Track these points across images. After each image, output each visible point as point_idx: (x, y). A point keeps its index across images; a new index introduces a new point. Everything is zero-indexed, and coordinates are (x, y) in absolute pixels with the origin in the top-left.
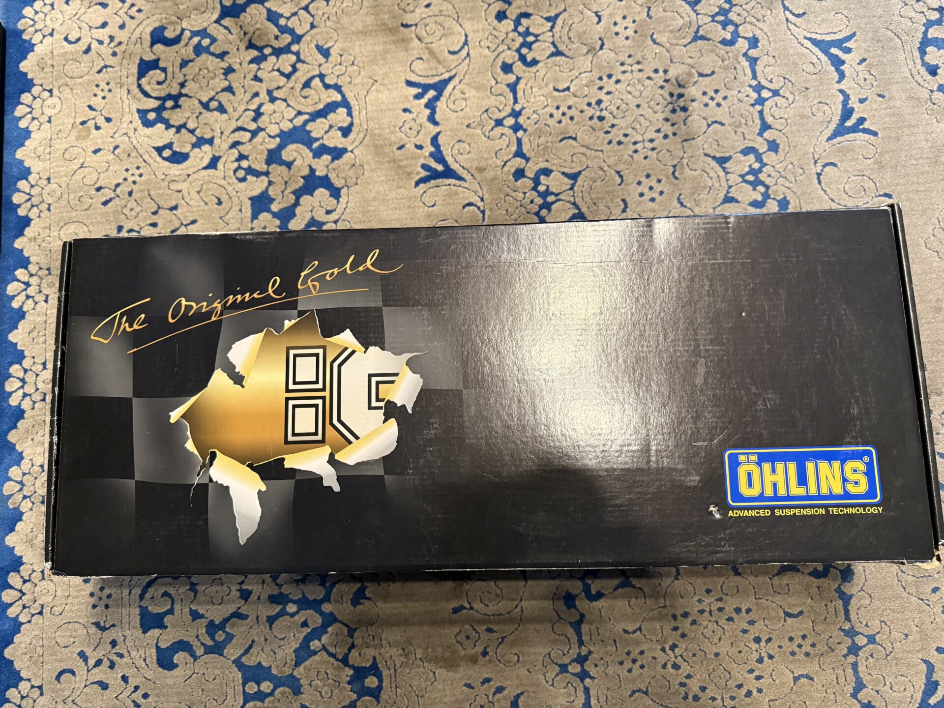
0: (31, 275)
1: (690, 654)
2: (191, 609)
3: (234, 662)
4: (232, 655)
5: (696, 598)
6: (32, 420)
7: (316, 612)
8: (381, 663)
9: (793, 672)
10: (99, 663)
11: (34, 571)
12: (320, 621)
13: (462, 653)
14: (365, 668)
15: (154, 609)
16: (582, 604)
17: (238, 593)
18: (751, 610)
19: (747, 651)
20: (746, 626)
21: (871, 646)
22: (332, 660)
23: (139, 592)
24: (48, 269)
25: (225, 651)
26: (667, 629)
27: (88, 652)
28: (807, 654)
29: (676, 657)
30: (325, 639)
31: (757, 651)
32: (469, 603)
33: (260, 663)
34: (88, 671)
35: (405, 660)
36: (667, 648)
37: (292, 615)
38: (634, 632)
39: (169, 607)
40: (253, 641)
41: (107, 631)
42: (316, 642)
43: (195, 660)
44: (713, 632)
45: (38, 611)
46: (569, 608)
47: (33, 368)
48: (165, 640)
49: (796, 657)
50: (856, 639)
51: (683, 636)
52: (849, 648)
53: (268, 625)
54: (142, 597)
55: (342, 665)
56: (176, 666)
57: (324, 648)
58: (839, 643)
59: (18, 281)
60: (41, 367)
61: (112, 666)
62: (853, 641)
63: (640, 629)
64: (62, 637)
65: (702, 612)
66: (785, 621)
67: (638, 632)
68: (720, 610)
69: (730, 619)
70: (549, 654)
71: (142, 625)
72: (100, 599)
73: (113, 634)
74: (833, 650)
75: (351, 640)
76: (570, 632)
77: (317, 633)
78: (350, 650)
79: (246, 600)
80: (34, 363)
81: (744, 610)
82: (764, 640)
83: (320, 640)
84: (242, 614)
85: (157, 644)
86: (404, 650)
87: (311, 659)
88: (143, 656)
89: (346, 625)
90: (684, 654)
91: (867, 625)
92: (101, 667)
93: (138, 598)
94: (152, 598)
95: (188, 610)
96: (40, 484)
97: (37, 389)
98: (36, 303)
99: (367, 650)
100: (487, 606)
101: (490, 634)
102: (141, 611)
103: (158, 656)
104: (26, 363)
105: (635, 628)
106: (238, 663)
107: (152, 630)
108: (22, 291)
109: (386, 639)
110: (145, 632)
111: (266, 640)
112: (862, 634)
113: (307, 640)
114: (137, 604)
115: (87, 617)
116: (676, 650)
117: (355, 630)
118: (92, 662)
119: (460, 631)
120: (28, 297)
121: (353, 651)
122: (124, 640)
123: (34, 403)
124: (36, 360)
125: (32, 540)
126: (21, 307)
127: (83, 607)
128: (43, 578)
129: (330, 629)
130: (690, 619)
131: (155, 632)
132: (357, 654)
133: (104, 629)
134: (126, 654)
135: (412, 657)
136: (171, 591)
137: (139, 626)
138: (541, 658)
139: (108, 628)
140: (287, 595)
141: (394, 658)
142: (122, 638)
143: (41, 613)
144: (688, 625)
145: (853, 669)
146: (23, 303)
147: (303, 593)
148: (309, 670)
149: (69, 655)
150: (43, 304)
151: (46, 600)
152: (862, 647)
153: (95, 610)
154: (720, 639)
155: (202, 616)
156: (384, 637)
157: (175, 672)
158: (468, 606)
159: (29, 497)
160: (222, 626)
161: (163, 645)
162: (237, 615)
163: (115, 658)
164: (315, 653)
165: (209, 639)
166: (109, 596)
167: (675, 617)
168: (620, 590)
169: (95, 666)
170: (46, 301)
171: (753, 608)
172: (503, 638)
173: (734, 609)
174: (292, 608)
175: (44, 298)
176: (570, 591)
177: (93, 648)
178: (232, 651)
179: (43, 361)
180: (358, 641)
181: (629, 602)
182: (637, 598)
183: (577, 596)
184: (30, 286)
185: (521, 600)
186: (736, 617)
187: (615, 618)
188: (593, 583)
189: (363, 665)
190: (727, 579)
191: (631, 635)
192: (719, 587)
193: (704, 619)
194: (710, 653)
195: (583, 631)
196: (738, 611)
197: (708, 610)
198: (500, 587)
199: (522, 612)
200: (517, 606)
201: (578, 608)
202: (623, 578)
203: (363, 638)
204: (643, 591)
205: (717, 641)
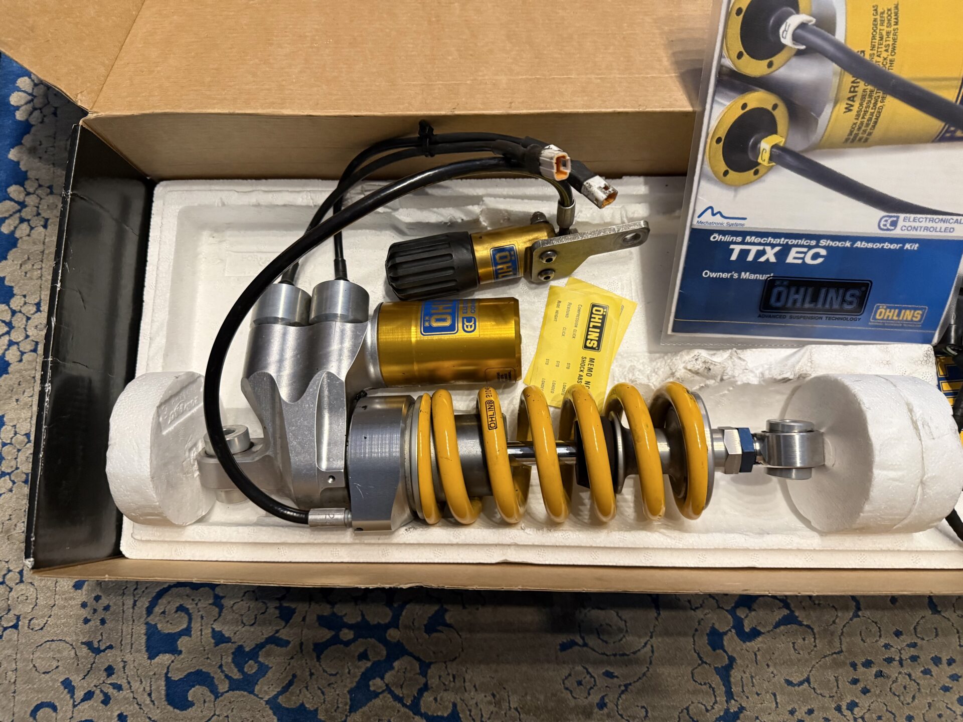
0: (28, 194)
1: (874, 717)
2: (213, 629)
3: (267, 702)
4: (266, 693)
5: (883, 641)
6: (18, 375)
7: (380, 641)
8: (463, 711)
10: (89, 696)
11: (9, 571)
12: (385, 653)
13: (572, 703)
14: (442, 717)
15: (165, 628)
16: (731, 642)
17: (277, 612)
18: (954, 661)
19: (949, 715)
20: (948, 683)
22: (399, 705)
23: (147, 604)
24: (50, 187)
25: (257, 688)
26: (844, 683)
27: (76, 680)
29: (856, 719)
30: (389, 677)
32: (582, 638)
33: (302, 705)
34: (74, 706)
35: (495, 709)
36: (844, 707)
37: (347, 644)
38: (801, 683)
39: (185, 626)
40: (294, 676)
41: (102, 654)
42: (378, 681)
43: (217, 697)
44: (905, 687)
45: (11, 624)
46: (714, 650)
47: (23, 310)
48: (178, 669)
51: (865, 691)
53: (315, 655)
54: (149, 611)
55: (411, 713)
56: (192, 704)
57: (388, 689)
59: (11, 199)
60: (35, 309)
61: (106, 700)
63: (808, 680)
64: (42, 660)
65: (889, 660)
67: (806, 684)
68: (914, 659)
69: (927, 672)
70: (687, 709)
71: (149, 648)
72: (95, 611)
73: (109, 658)
75: (423, 680)
76: (716, 681)
77: (378, 670)
78: (421, 692)
79: (287, 622)
80: (25, 303)
81: (944, 661)
83: (382, 678)
84: (281, 639)
85: (167, 674)
86: (494, 695)
87: (370, 704)
88: (148, 689)
89: (418, 659)
90: (866, 716)
92: (90, 702)
93: (144, 612)
94: (164, 613)
95: (210, 630)
96: (24, 459)
97: (27, 337)
98: (32, 228)
99: (445, 694)
100: (606, 642)
101: (610, 680)
102: (147, 630)
103: (167, 690)
104: (15, 303)
105: (802, 679)
106: (273, 703)
107: (161, 656)
108: (15, 213)
109: (470, 681)
110: (151, 658)
111: (311, 674)
113: (366, 677)
114: (142, 620)
115: (76, 634)
116: (856, 710)
117: (429, 665)
118: (79, 694)
119: (570, 675)
120: (22, 220)
121: (425, 694)
122: (124, 667)
123: (23, 353)
124: (28, 300)
125: (8, 531)
126: (13, 232)
127: (71, 621)
128: (21, 581)
129: (396, 664)
130: (874, 670)
131: (165, 659)
132: (431, 699)
133: (97, 651)
134: (125, 685)
135: (505, 705)
136: (190, 606)
137: (143, 648)
138: (676, 714)
139: (104, 651)
140: (341, 617)
141: (481, 706)
142: (122, 665)
143: (15, 626)
144: (872, 678)
146: (15, 228)
147: (363, 615)
148: (369, 718)
149: (50, 684)
150: (41, 229)
151: (24, 609)
153: (88, 625)
154: (914, 698)
155: (228, 640)
156: (468, 677)
157: (190, 712)
158: (580, 642)
159: (9, 474)
160: (254, 654)
161: (176, 676)
162: (273, 640)
163: (111, 691)
164: (376, 695)
165: (236, 670)
166: (107, 608)
167: (854, 666)
168: (782, 628)
169: (83, 700)
170: (45, 226)
171: (957, 658)
172: (626, 686)
173: (932, 659)
174: (347, 634)
175: (42, 223)
176: (717, 626)
177: (82, 676)
178: (267, 688)
179: (37, 301)
180: (433, 682)
181: (794, 643)
182: (804, 639)
183: (725, 633)
184: (25, 206)
185: (651, 637)
186: (934, 670)
187: (775, 665)
188: (746, 617)
189: (439, 714)
190: (923, 617)
191: (796, 688)
192: (912, 628)
193: (893, 671)
194: (900, 716)
195: (732, 680)
196: (937, 661)
197: (897, 658)
198: (623, 617)
199: (653, 652)
200: (646, 644)
201: (726, 649)
202: (786, 612)
203: (440, 677)
204: (812, 629)
205: (910, 700)
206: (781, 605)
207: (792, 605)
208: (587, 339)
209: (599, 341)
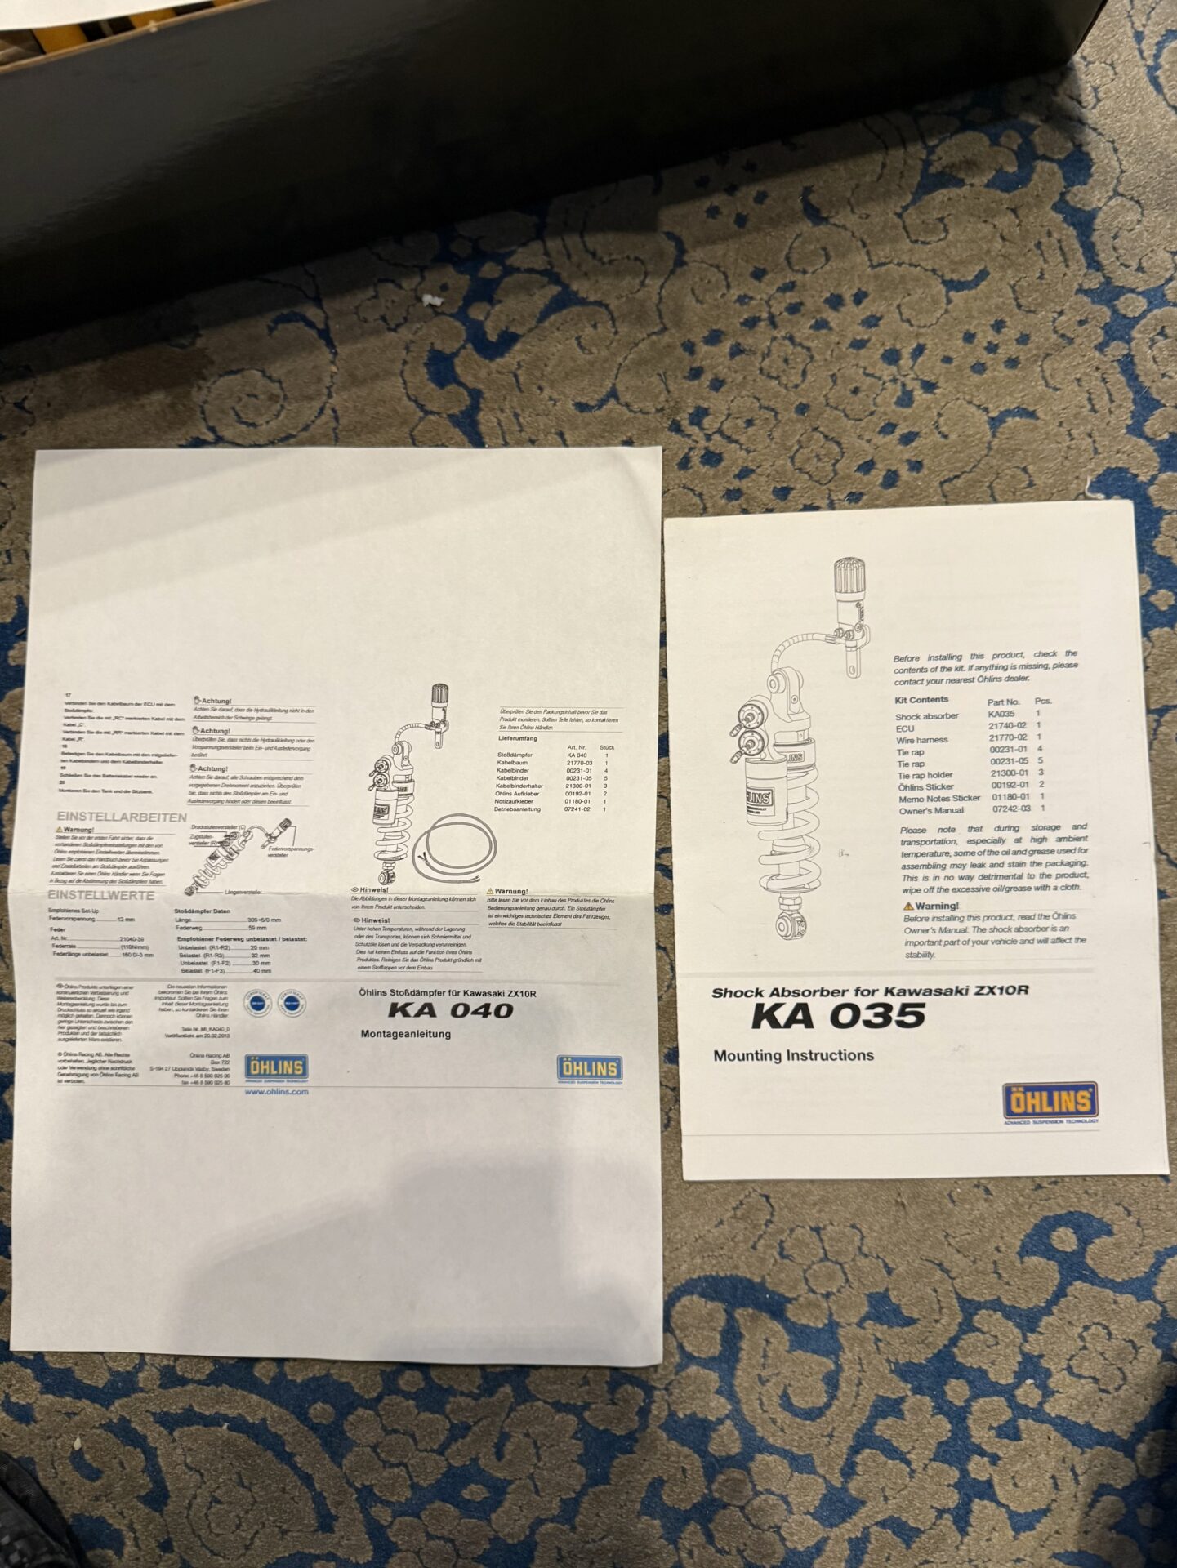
1: (741, 423)
5: (735, 293)
9: (986, 410)
16: (472, 369)
18: (865, 295)
19: (871, 386)
20: (862, 333)
21: (1156, 311)
26: (679, 383)
28: (1012, 363)
29: (708, 438)
31: (894, 380)
32: (212, 429)
36: (685, 423)
38: (602, 403)
44: (786, 361)
46: (442, 386)
49: (987, 375)
50: (1120, 304)
51: (717, 384)
52: (1107, 328)
58: (1081, 323)
62: (1115, 311)
63: (613, 394)
65: (751, 323)
66: (949, 301)
67: (612, 401)
68: (794, 309)
69: (821, 325)
74: (1071, 341)
76: (455, 437)
81: (848, 297)
82: (906, 353)
90: (725, 426)
91: (1140, 269)
100: (254, 425)
105: (604, 392)
112: (1132, 291)
116: (706, 422)
130: (726, 346)
144: (726, 359)
145: (1124, 372)
152: (1137, 320)
154: (804, 373)
158: (210, 437)
167: (690, 349)
168: (553, 318)
171: (870, 288)
173: (827, 301)
176: (438, 346)
181: (578, 339)
182: (595, 326)
183: (456, 354)
185: (330, 396)
186: (831, 316)
187: (552, 384)
188: (488, 315)
190: (798, 236)
191: (598, 413)
192: (782, 259)
193: (760, 339)
194: (786, 410)
195: (482, 427)
196: (836, 302)
197: (765, 315)
198: (275, 376)
199: (337, 419)
200: (322, 410)
201: (463, 380)
202: (555, 290)
204: (607, 306)
205: (798, 380)
206: (546, 280)
207: (564, 275)
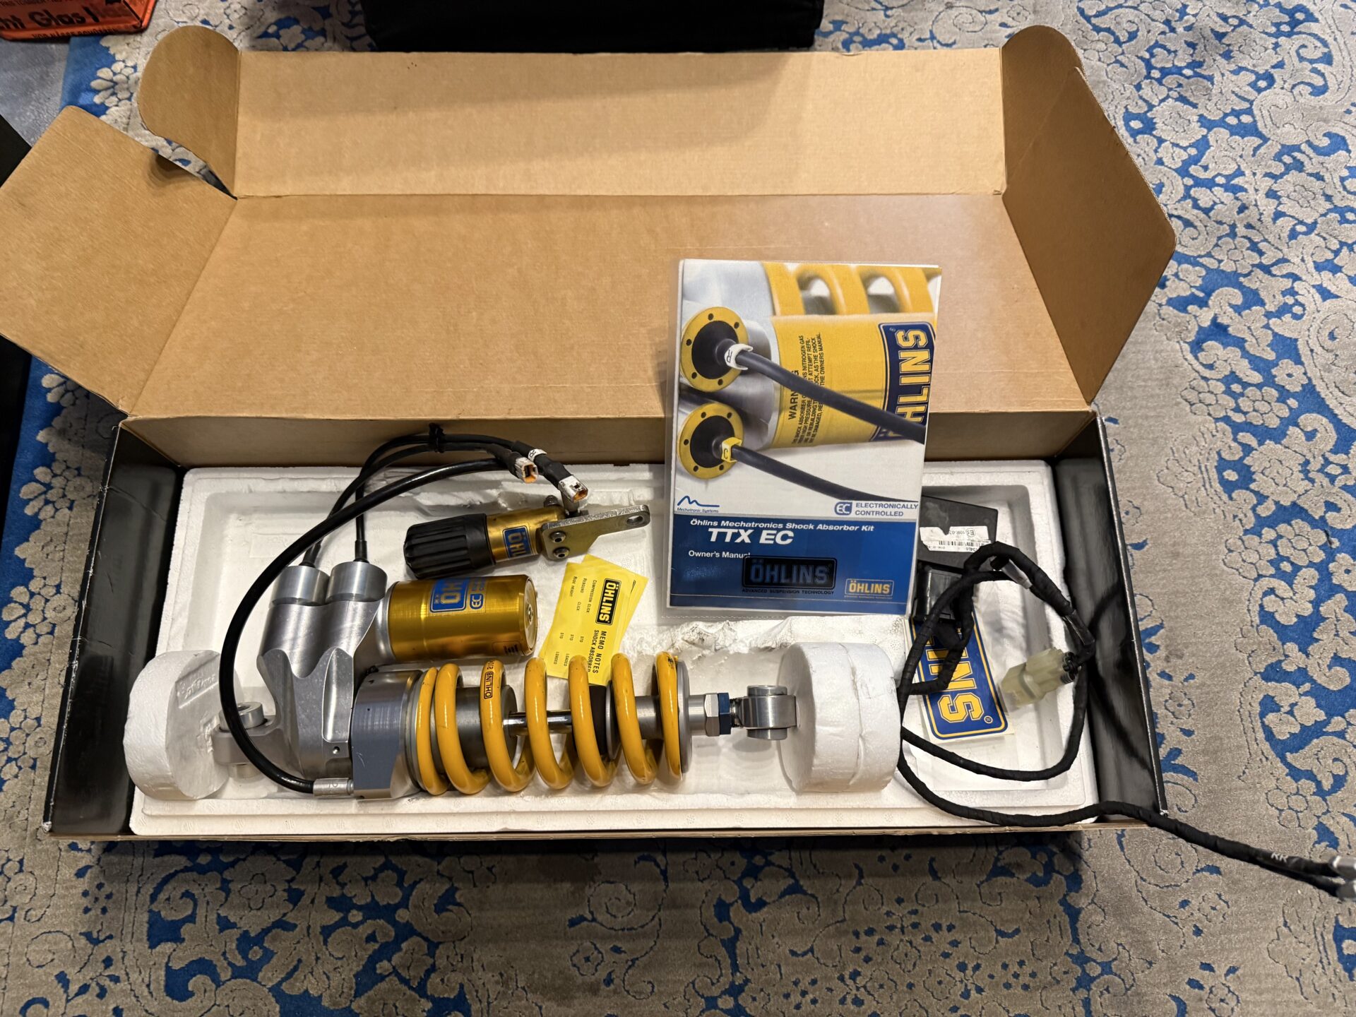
0: (55, 476)
1: (876, 985)
2: (219, 915)
3: (270, 990)
4: (270, 979)
5: (885, 909)
6: (32, 658)
7: (388, 922)
8: (470, 992)
9: (1008, 1011)
10: (84, 989)
11: (9, 860)
12: (393, 934)
13: (579, 980)
14: (448, 999)
15: (168, 915)
16: (738, 914)
17: (286, 894)
18: (954, 927)
19: (949, 982)
20: (949, 949)
21: (1106, 976)
22: (404, 988)
23: (151, 891)
24: (78, 469)
25: (261, 975)
26: (847, 953)
27: (71, 973)
28: (1026, 987)
29: (858, 989)
30: (396, 959)
31: (961, 981)
32: (592, 913)
33: (306, 991)
34: (68, 1001)
35: (502, 989)
36: (847, 977)
37: (355, 926)
38: (805, 954)
39: (189, 912)
40: (300, 961)
41: (101, 945)
42: (385, 964)
43: (218, 986)
44: (906, 955)
45: (7, 916)
46: (721, 921)
47: (43, 592)
48: (180, 958)
49: (1011, 991)
50: (1087, 966)
51: (867, 960)
52: (1078, 980)
53: (321, 938)
54: (153, 898)
55: (417, 996)
56: (192, 994)
57: (395, 971)
58: (1065, 973)
59: (37, 481)
60: (54, 591)
61: (102, 993)
62: (1084, 970)
63: (812, 950)
64: (37, 953)
65: (891, 928)
66: (997, 942)
67: (810, 954)
68: (915, 926)
69: (927, 939)
70: (693, 983)
71: (150, 938)
72: (97, 899)
73: (108, 948)
74: (1058, 982)
75: (431, 961)
76: (722, 953)
77: (386, 951)
78: (428, 973)
79: (295, 905)
80: (45, 585)
81: (944, 927)
82: (970, 967)
83: (390, 961)
84: (288, 923)
85: (167, 963)
86: (501, 975)
87: (376, 987)
88: (147, 980)
89: (426, 939)
90: (868, 985)
91: (1100, 949)
92: (85, 996)
93: (148, 899)
94: (168, 899)
95: (215, 916)
96: (33, 744)
97: (45, 619)
98: (57, 510)
99: (453, 974)
100: (615, 916)
101: (617, 955)
102: (150, 918)
103: (167, 981)
104: (34, 585)
105: (806, 949)
106: (276, 991)
107: (163, 945)
108: (40, 495)
109: (478, 961)
110: (152, 947)
111: (317, 959)
112: (1095, 961)
113: (373, 960)
114: (146, 908)
115: (76, 925)
116: (859, 979)
117: (437, 945)
118: (74, 988)
119: (578, 951)
120: (47, 502)
121: (433, 975)
122: (123, 958)
123: (39, 636)
124: (48, 582)
125: (12, 818)
126: (37, 514)
127: (71, 911)
128: (21, 871)
129: (404, 945)
130: (876, 938)
131: (167, 947)
132: (438, 980)
133: (95, 942)
134: (123, 977)
135: (512, 985)
136: (196, 891)
137: (145, 938)
138: (682, 989)
139: (103, 941)
140: (351, 898)
141: (488, 986)
142: (121, 955)
143: (11, 919)
144: (874, 946)
145: (1084, 1007)
146: (40, 509)
147: (373, 896)
148: (374, 1002)
149: (44, 978)
150: (67, 511)
151: (21, 900)
152: (1094, 979)
153: (88, 915)
154: (914, 965)
155: (234, 926)
156: (476, 956)
157: (190, 1002)
158: (589, 917)
159: (16, 760)
160: (259, 940)
161: (176, 965)
162: (282, 925)
163: (107, 983)
164: (382, 978)
165: (239, 957)
166: (109, 897)
167: (857, 934)
168: (787, 897)
169: (77, 995)
170: (70, 508)
171: (957, 924)
172: (633, 961)
173: (933, 925)
174: (356, 916)
175: (68, 505)
176: (723, 897)
177: (77, 969)
178: (270, 976)
179: (57, 582)
180: (441, 962)
181: (798, 913)
182: (808, 909)
183: (732, 904)
184: (52, 488)
185: (659, 910)
186: (935, 936)
187: (780, 935)
188: (752, 887)
189: (446, 996)
190: (923, 884)
191: (801, 958)
192: (913, 895)
193: (894, 939)
194: (902, 984)
195: (738, 951)
196: (937, 927)
197: (899, 926)
198: (632, 891)
199: (660, 925)
200: (654, 917)
201: (732, 920)
202: (791, 881)
203: (448, 957)
204: (816, 898)
205: (910, 968)
206: (787, 874)
207: (797, 875)
208: (600, 613)
209: (611, 615)
